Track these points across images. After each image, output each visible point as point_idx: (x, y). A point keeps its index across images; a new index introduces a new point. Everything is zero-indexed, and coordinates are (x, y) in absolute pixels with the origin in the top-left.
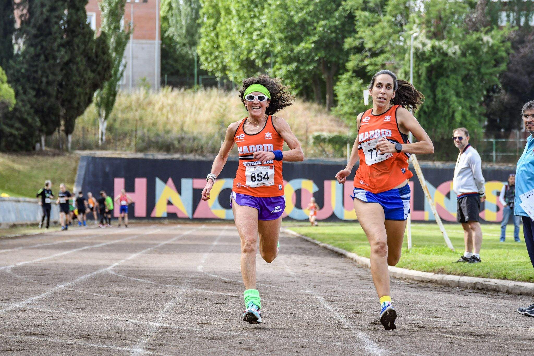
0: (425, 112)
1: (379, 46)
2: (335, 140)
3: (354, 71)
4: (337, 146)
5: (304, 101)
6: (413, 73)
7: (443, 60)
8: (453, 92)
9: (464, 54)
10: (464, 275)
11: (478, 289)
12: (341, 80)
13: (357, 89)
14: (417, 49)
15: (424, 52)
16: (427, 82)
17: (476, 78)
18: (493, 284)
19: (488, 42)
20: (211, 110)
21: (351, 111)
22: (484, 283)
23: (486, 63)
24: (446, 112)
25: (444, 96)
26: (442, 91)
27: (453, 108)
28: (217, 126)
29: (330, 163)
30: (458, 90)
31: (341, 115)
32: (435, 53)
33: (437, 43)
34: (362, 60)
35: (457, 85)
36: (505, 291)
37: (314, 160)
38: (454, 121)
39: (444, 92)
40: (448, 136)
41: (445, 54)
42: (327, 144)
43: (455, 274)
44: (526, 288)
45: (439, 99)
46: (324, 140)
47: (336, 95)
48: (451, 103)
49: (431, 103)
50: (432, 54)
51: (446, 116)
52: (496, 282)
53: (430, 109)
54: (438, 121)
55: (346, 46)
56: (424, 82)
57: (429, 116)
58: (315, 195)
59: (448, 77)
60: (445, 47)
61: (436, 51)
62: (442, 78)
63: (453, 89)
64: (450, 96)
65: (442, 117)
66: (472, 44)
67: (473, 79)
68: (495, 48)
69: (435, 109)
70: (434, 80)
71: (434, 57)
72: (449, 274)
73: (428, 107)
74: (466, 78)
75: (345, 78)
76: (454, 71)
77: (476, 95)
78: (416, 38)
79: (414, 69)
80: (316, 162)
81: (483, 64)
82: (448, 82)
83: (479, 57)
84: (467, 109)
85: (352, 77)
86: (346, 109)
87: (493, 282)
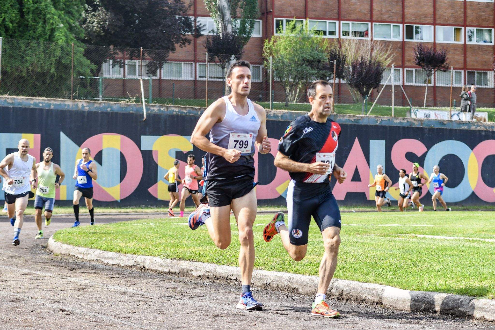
25: (36, 5)
51: (40, 36)
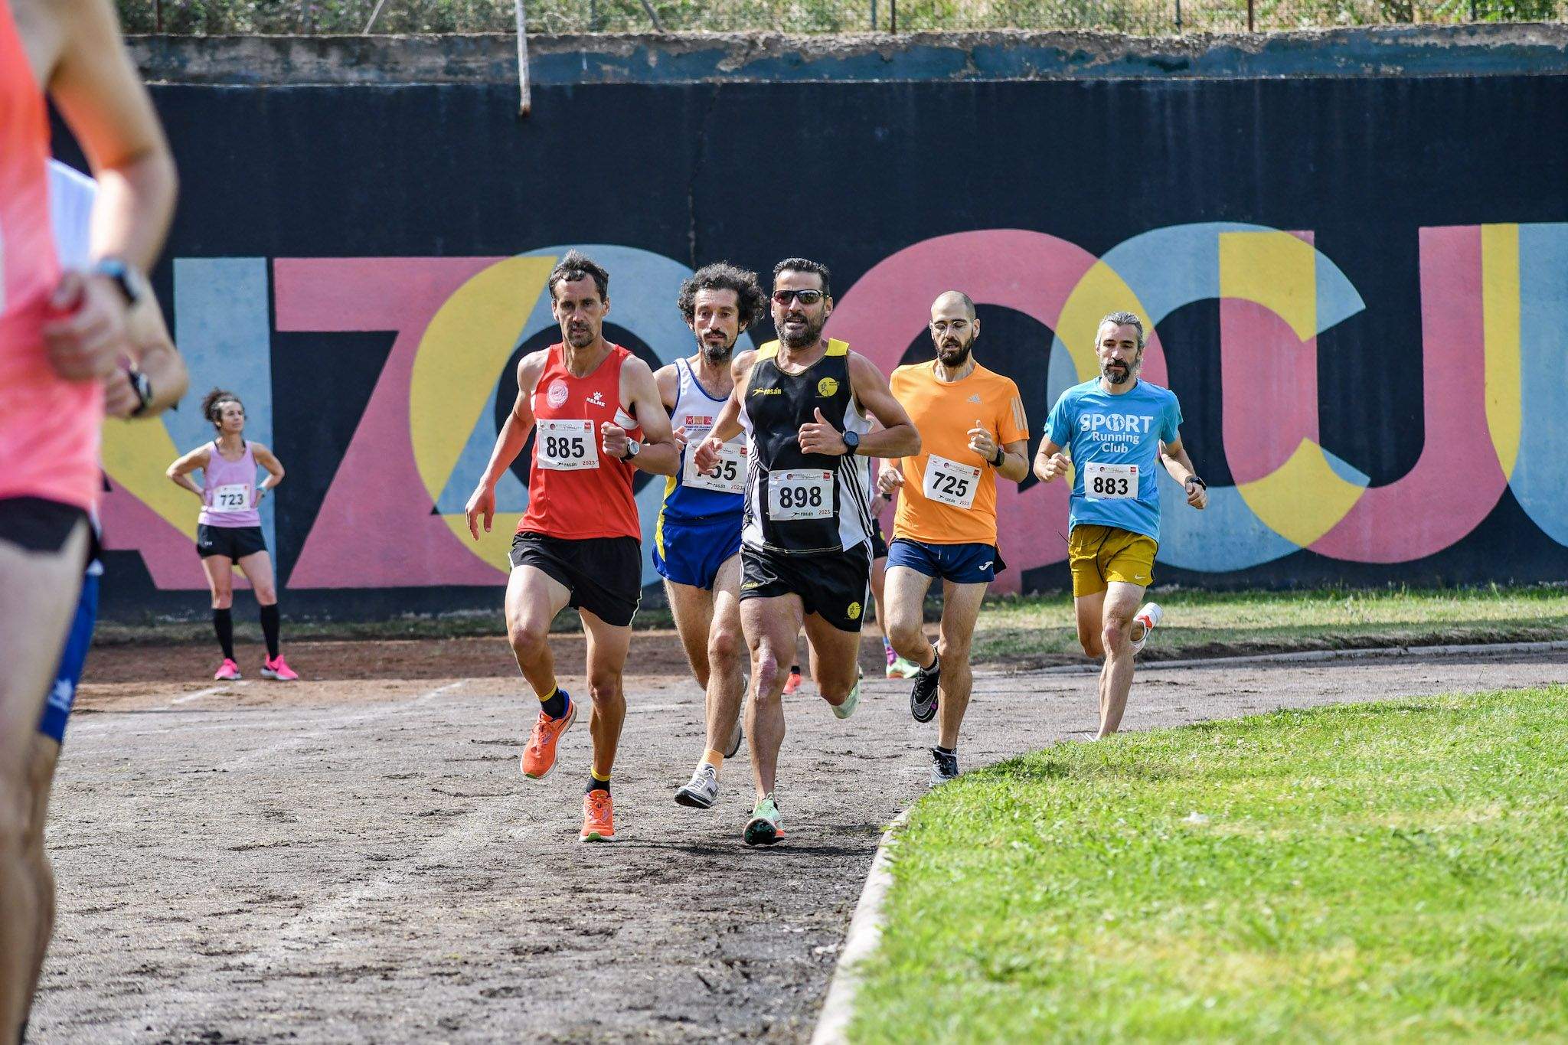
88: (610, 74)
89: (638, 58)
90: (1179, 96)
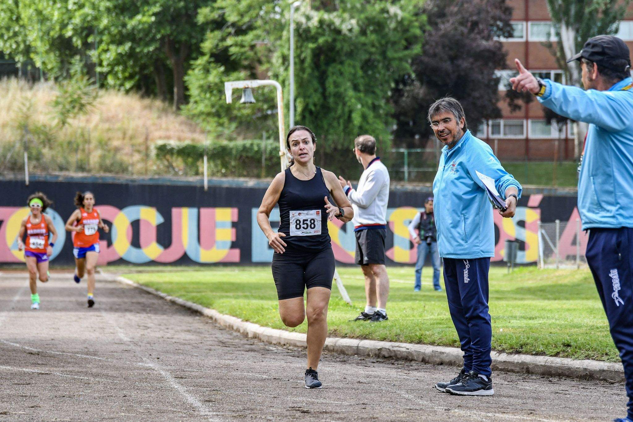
0: (311, 113)
1: (246, 19)
2: (186, 151)
3: (212, 55)
4: (190, 160)
5: (142, 97)
6: (295, 58)
7: (334, 40)
8: (349, 84)
9: (363, 32)
10: (365, 338)
11: (384, 357)
12: (194, 67)
13: (217, 80)
14: (298, 25)
15: (309, 28)
16: (313, 69)
17: (380, 65)
18: (404, 350)
19: (396, 15)
20: (9, 109)
21: (208, 109)
22: (391, 349)
23: (394, 43)
24: (339, 112)
25: (336, 90)
26: (335, 82)
27: (350, 106)
28: (19, 131)
29: (179, 184)
30: (356, 82)
31: (194, 116)
32: (324, 30)
33: (326, 16)
34: (223, 39)
35: (355, 75)
36: (421, 360)
37: (158, 180)
38: (351, 125)
39: (336, 85)
40: (343, 145)
41: (338, 32)
42: (175, 156)
43: (353, 337)
44: (448, 355)
45: (330, 93)
46: (171, 151)
47: (187, 89)
48: (347, 99)
49: (319, 99)
50: (320, 31)
51: (340, 117)
52: (407, 347)
53: (318, 107)
54: (330, 125)
55: (200, 19)
56: (308, 71)
57: (316, 118)
58: (159, 228)
59: (342, 63)
60: (337, 22)
61: (325, 27)
62: (334, 65)
63: (349, 80)
64: (345, 90)
65: (334, 119)
66: (374, 18)
67: (376, 67)
68: (406, 23)
69: (326, 108)
70: (323, 67)
71: (323, 35)
72: (345, 336)
73: (315, 105)
74: (367, 65)
75: (199, 65)
76: (350, 54)
77: (380, 88)
78: (297, 9)
79: (295, 51)
80: (160, 183)
81: (389, 46)
82: (342, 70)
83: (384, 37)
84: (369, 108)
85: (209, 63)
86: (201, 107)
87: (405, 347)
88: (42, 179)
89: (46, 177)
90: (134, 187)
